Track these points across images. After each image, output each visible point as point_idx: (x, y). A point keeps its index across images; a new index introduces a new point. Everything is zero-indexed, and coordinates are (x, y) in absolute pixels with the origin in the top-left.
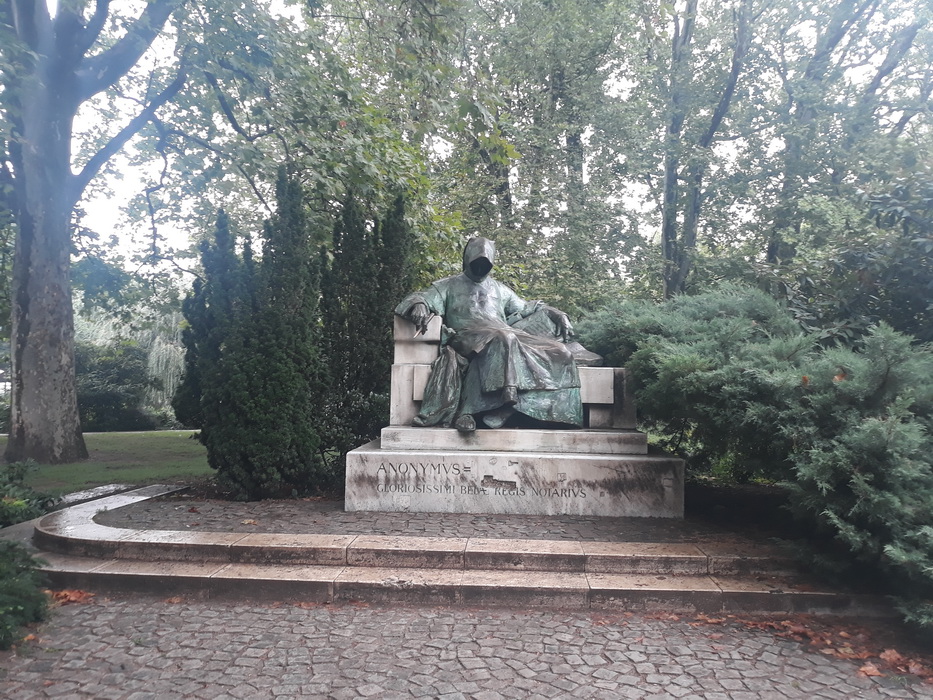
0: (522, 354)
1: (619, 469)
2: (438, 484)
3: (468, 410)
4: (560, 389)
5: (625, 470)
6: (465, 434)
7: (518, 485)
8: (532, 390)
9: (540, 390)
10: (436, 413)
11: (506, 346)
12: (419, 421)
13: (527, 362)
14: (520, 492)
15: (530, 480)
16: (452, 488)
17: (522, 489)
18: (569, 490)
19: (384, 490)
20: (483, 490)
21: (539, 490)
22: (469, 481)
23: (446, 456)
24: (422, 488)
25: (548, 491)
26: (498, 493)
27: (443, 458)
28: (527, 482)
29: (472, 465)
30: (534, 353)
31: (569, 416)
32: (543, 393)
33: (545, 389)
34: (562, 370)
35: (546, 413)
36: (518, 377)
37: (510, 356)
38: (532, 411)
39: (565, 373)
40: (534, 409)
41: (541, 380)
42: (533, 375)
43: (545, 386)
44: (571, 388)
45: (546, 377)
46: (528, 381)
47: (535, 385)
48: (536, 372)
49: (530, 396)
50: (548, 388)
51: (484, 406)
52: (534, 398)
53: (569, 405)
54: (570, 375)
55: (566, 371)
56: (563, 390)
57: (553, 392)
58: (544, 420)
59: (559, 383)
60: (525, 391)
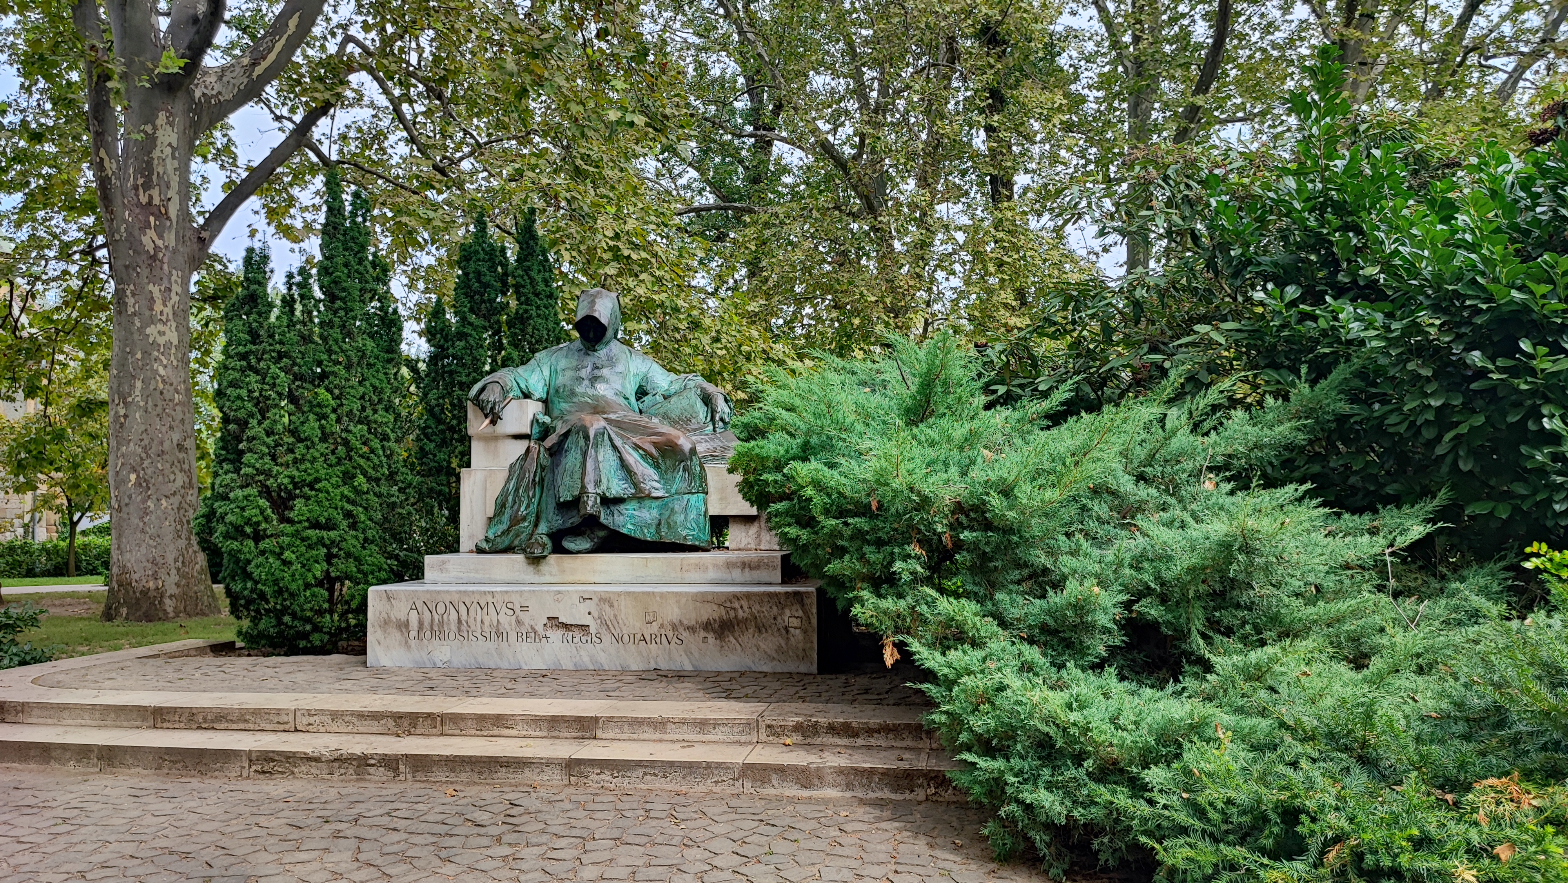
0: (614, 447)
1: (728, 604)
2: (487, 629)
3: (543, 528)
4: (672, 497)
5: (736, 605)
6: (535, 560)
7: (592, 630)
8: (630, 499)
9: (641, 496)
10: (503, 533)
11: (587, 438)
12: (484, 545)
13: (621, 459)
14: (594, 638)
15: (608, 622)
16: (505, 635)
17: (598, 635)
18: (661, 635)
19: (417, 638)
20: (546, 637)
21: (621, 635)
22: (526, 624)
23: (496, 592)
24: (466, 635)
25: (632, 636)
26: (565, 640)
27: (493, 594)
28: (604, 625)
29: (531, 603)
30: (637, 447)
31: (684, 533)
32: (647, 502)
33: (649, 497)
34: (674, 469)
35: (653, 530)
36: (604, 480)
37: (591, 452)
38: (631, 527)
39: (680, 473)
40: (635, 525)
41: (644, 484)
42: (631, 477)
43: (650, 493)
44: (689, 493)
45: (652, 480)
46: (623, 487)
47: (632, 491)
48: (635, 474)
49: (628, 507)
50: (653, 495)
51: (561, 522)
52: (634, 510)
53: (685, 518)
54: (687, 476)
55: (681, 470)
56: (676, 497)
57: (662, 501)
58: (649, 539)
59: (671, 488)
60: (618, 501)
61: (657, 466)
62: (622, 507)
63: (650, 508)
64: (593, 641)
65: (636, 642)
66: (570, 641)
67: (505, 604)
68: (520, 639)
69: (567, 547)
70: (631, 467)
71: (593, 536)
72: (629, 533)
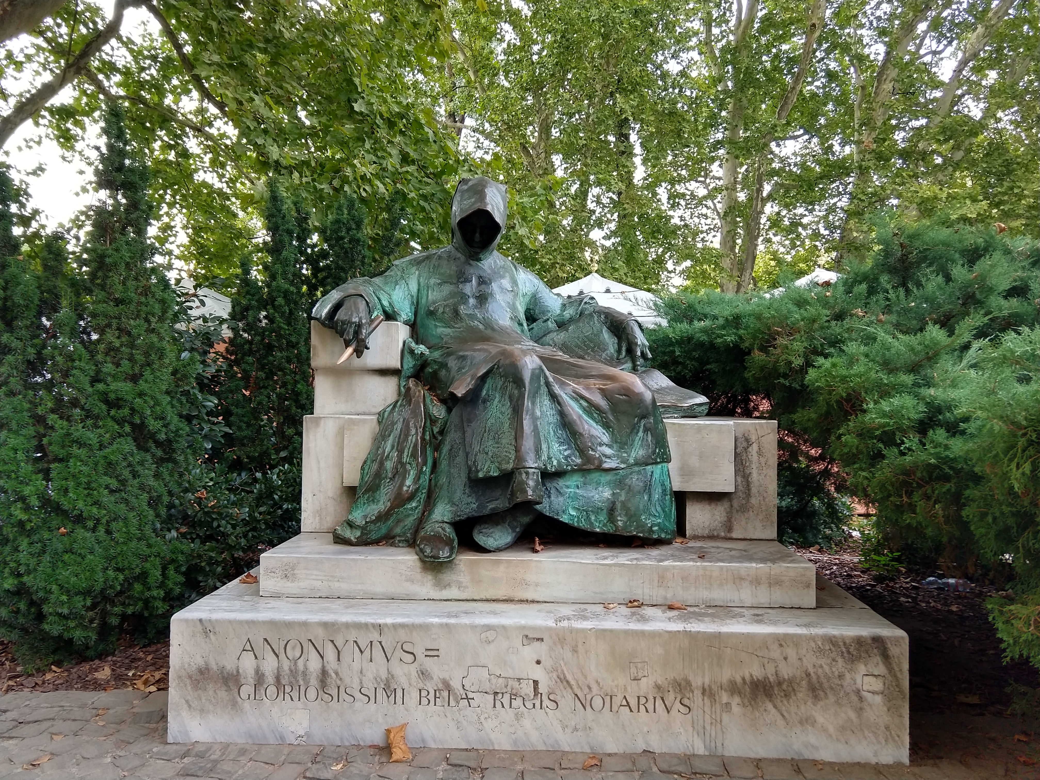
0: (554, 397)
1: (764, 653)
2: (370, 685)
3: (442, 513)
4: (630, 466)
7: (543, 687)
8: (573, 471)
9: (588, 468)
10: (379, 517)
11: (518, 381)
12: (348, 532)
13: (562, 414)
14: (546, 702)
15: (569, 678)
16: (399, 693)
17: (552, 697)
18: (655, 698)
19: (252, 696)
20: (467, 698)
21: (589, 697)
22: (435, 678)
23: (386, 625)
24: (334, 692)
25: (608, 699)
26: (498, 704)
27: (380, 628)
28: (563, 680)
29: (442, 645)
31: (649, 523)
32: (595, 476)
33: (600, 469)
34: (634, 429)
35: (603, 517)
36: (544, 447)
37: (527, 404)
38: (573, 513)
39: (641, 434)
40: (579, 509)
41: (593, 450)
42: (575, 440)
43: (601, 462)
44: (652, 464)
45: (601, 445)
46: (566, 454)
47: (579, 461)
48: (581, 434)
49: (568, 483)
50: (606, 466)
51: (475, 506)
52: (578, 487)
53: (649, 499)
54: (650, 438)
55: (641, 429)
56: (636, 469)
57: (617, 474)
58: (598, 530)
59: (629, 456)
60: (559, 474)
61: (606, 426)
62: (561, 483)
63: (598, 484)
64: (544, 705)
65: (615, 708)
66: (507, 705)
67: (400, 644)
68: (424, 701)
69: (481, 543)
70: (577, 425)
71: (515, 524)
72: (571, 522)
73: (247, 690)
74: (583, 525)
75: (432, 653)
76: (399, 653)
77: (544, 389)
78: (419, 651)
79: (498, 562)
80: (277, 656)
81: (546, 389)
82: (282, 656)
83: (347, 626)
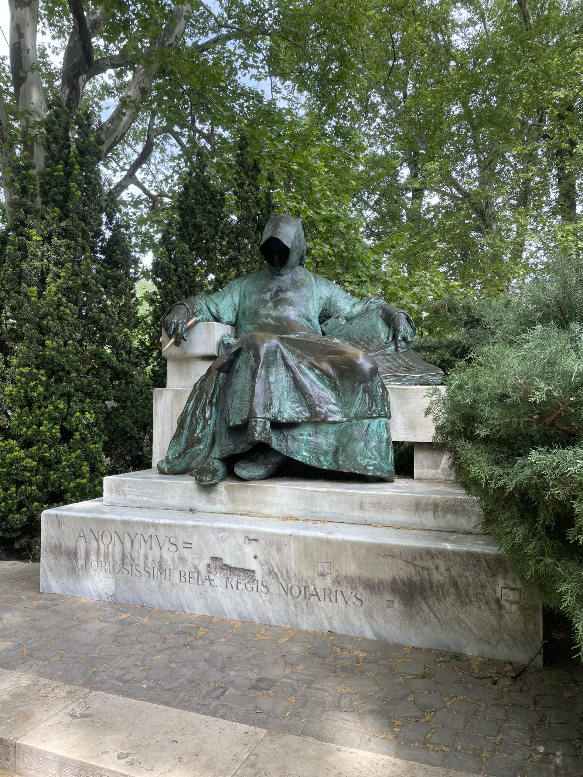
0: (288, 367)
2: (150, 565)
4: (351, 420)
5: (430, 564)
7: (259, 576)
8: (304, 423)
9: (319, 422)
10: (180, 455)
11: (257, 356)
12: (164, 466)
13: (295, 380)
14: (260, 587)
15: (276, 570)
16: (168, 572)
17: (264, 583)
18: (336, 591)
19: (84, 567)
20: (210, 580)
21: (290, 586)
22: (190, 563)
23: (159, 524)
24: (129, 568)
25: (303, 589)
26: (229, 585)
27: (155, 526)
28: (271, 572)
29: (194, 540)
30: (312, 367)
31: (364, 463)
32: (323, 427)
33: (325, 421)
34: (354, 391)
35: (330, 458)
36: (276, 403)
37: (261, 372)
38: (305, 454)
39: (360, 395)
40: (310, 452)
41: (320, 407)
42: (306, 399)
43: (326, 417)
44: (369, 418)
45: (328, 403)
46: (297, 409)
47: (307, 415)
48: (310, 395)
49: (303, 432)
50: (331, 419)
51: (232, 447)
52: (310, 435)
53: (365, 445)
54: (367, 398)
55: (361, 392)
56: (355, 421)
57: (340, 426)
58: (325, 467)
59: (350, 412)
60: (292, 425)
61: (334, 388)
62: (296, 432)
63: (327, 433)
64: (259, 590)
65: (308, 597)
66: (235, 587)
67: (168, 538)
68: (183, 579)
69: (238, 473)
70: (306, 388)
71: (267, 462)
72: (304, 461)
73: (81, 562)
74: (314, 463)
75: (188, 545)
76: (167, 545)
77: (280, 362)
78: (180, 545)
79: (248, 487)
80: (98, 541)
81: (282, 362)
82: (100, 541)
83: (137, 523)
